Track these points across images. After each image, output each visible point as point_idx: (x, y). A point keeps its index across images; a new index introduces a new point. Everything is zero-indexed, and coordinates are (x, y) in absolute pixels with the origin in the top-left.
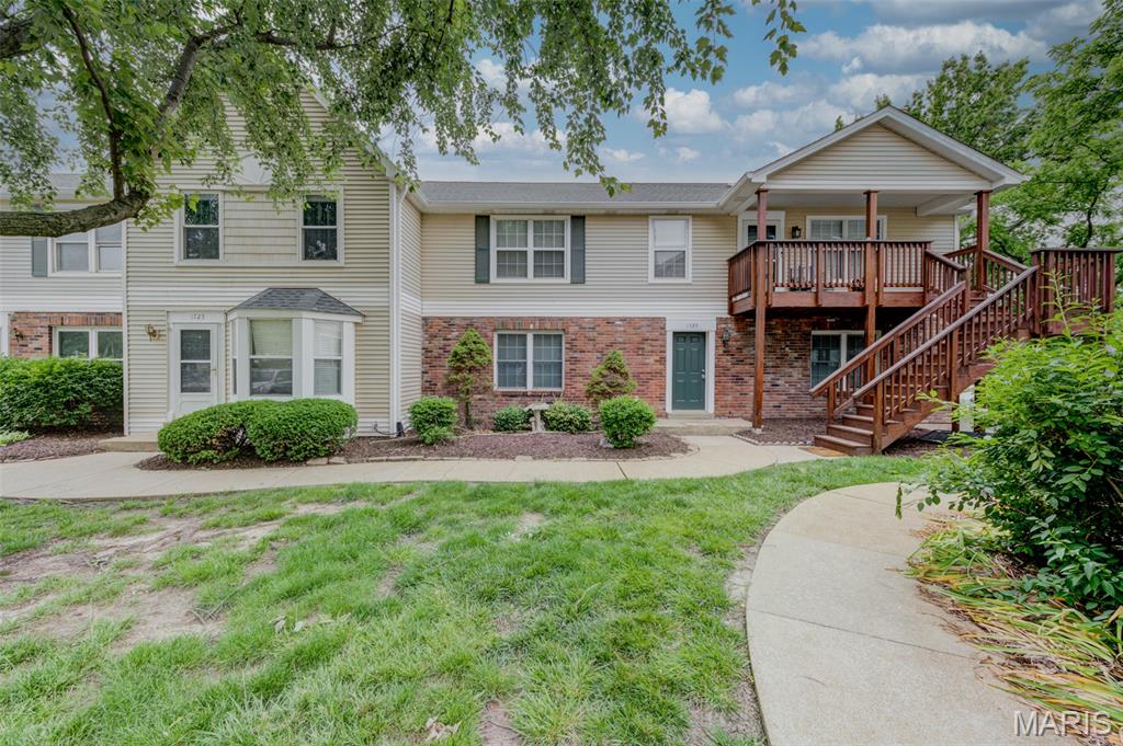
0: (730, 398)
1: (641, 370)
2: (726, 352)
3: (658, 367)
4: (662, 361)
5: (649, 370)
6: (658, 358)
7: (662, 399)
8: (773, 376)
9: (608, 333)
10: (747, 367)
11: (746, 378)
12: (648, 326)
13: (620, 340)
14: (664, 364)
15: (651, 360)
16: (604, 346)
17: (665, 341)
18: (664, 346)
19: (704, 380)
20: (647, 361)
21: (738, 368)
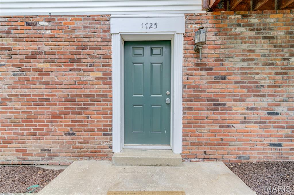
0: (205, 131)
1: (77, 92)
2: (200, 66)
3: (101, 86)
4: (107, 78)
5: (87, 91)
6: (100, 74)
7: (107, 133)
8: (270, 100)
9: (28, 39)
10: (231, 87)
11: (229, 104)
12: (86, 27)
13: (46, 48)
14: (110, 83)
15: (90, 77)
16: (23, 57)
17: (110, 50)
18: (110, 57)
19: (169, 105)
20: (85, 79)
21: (218, 88)
